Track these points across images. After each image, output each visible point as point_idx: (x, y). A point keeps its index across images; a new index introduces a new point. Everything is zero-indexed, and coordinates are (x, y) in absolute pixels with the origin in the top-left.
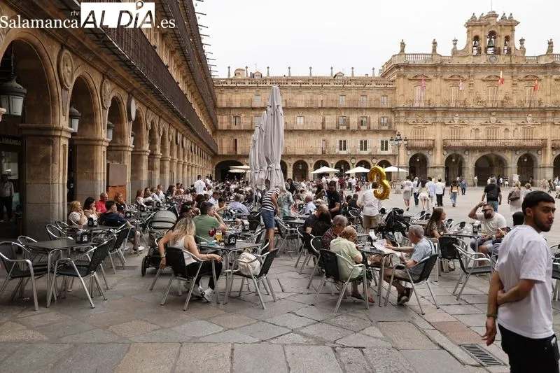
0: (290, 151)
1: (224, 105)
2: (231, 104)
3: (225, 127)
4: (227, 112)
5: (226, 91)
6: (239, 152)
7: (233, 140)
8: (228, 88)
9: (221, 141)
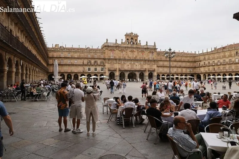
0: (73, 71)
1: (51, 56)
2: (53, 56)
3: (51, 63)
4: (52, 58)
8: (52, 51)
9: (50, 68)
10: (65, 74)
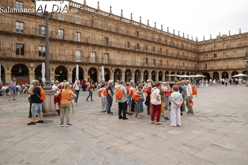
1: (202, 51)
2: (205, 50)
3: (202, 60)
4: (203, 54)
5: (203, 46)
6: (207, 69)
7: (205, 64)
9: (201, 65)
10: (219, 72)
